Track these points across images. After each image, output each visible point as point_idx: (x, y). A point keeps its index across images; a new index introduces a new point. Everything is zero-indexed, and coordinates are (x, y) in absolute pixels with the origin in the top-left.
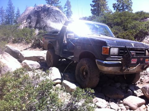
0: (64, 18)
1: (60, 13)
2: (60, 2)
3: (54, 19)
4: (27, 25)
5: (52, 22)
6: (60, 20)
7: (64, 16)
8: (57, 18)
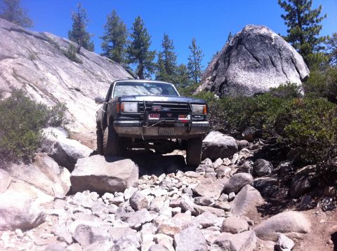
0: (284, 53)
1: (271, 39)
2: (325, 16)
3: (251, 61)
4: (209, 84)
5: (244, 68)
6: (269, 62)
7: (285, 49)
8: (260, 55)
